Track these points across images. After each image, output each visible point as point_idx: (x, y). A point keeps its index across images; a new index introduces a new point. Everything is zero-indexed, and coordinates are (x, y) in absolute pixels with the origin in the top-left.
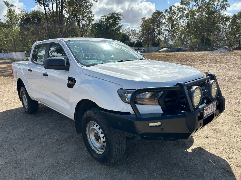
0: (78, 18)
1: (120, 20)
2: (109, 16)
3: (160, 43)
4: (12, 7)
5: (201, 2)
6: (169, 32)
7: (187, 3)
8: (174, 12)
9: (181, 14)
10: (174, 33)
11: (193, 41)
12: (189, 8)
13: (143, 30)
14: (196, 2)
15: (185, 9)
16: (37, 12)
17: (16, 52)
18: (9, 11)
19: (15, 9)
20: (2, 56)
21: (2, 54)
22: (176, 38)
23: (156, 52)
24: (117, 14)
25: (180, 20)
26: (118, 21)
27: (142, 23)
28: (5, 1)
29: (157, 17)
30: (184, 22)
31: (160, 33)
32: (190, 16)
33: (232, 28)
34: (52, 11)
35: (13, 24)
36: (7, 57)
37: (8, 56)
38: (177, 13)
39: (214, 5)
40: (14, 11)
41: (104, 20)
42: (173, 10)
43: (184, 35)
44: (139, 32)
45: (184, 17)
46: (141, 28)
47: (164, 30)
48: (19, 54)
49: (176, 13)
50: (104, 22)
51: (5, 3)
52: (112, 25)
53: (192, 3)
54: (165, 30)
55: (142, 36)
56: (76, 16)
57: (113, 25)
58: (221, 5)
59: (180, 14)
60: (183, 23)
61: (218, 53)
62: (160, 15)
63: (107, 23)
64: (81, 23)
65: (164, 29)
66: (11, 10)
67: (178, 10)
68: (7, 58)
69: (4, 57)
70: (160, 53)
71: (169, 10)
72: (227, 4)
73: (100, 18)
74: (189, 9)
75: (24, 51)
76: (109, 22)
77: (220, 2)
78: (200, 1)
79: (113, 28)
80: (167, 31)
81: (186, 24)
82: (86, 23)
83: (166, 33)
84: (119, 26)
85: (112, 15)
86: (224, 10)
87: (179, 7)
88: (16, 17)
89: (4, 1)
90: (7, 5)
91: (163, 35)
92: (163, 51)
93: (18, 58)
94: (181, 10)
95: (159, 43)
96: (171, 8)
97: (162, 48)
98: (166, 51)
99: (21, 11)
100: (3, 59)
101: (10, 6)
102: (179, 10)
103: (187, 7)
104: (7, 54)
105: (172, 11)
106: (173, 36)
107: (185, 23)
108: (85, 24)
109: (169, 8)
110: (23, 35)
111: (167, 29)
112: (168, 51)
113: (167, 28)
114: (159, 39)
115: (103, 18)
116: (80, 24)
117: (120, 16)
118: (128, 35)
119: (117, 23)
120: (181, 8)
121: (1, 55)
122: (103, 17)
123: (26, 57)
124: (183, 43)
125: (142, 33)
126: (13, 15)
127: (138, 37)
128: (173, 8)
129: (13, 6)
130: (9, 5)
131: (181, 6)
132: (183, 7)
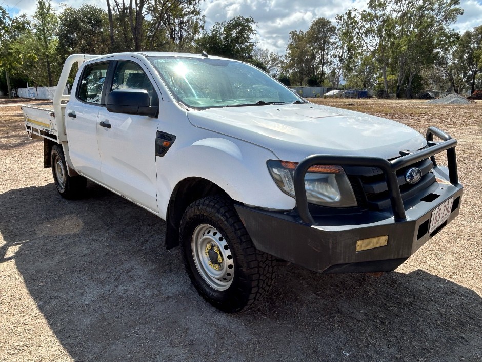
0: (172, 24)
1: (251, 30)
2: (231, 23)
3: (323, 81)
5: (408, 4)
6: (341, 60)
7: (380, 5)
8: (357, 23)
9: (369, 25)
10: (350, 63)
11: (388, 78)
12: (384, 15)
13: (291, 55)
14: (397, 4)
15: (377, 17)
16: (92, 8)
17: (51, 85)
18: (39, 6)
20: (27, 92)
21: (26, 89)
22: (354, 73)
23: (319, 97)
24: (247, 20)
25: (366, 36)
26: (248, 33)
27: (290, 42)
29: (319, 31)
30: (374, 41)
31: (324, 62)
32: (386, 30)
33: (460, 59)
34: (121, 5)
35: (48, 31)
36: (34, 96)
37: (36, 95)
38: (360, 23)
39: (432, 10)
40: (49, 5)
41: (222, 31)
42: (353, 18)
43: (370, 68)
44: (284, 58)
45: (373, 31)
46: (288, 52)
47: (331, 57)
49: (358, 23)
50: (222, 34)
52: (236, 40)
53: (391, 5)
54: (335, 56)
55: (291, 66)
56: (169, 21)
57: (238, 42)
59: (367, 26)
60: (371, 44)
62: (325, 28)
63: (226, 37)
64: (176, 36)
65: (332, 54)
66: (44, 4)
67: (362, 18)
68: (34, 98)
69: (29, 96)
70: (326, 100)
71: (346, 17)
72: (456, 10)
73: (214, 27)
74: (385, 17)
76: (231, 34)
77: (443, 4)
78: (407, 2)
79: (237, 47)
80: (338, 58)
81: (377, 45)
82: (186, 34)
83: (337, 62)
84: (248, 44)
85: (236, 21)
86: (451, 20)
87: (365, 13)
88: (52, 18)
91: (330, 64)
92: (331, 97)
94: (369, 18)
95: (321, 81)
96: (349, 13)
97: (328, 90)
98: (337, 96)
99: (64, 8)
100: (29, 99)
102: (364, 18)
103: (380, 14)
104: (35, 89)
105: (351, 19)
106: (348, 68)
107: (375, 44)
108: (184, 36)
109: (346, 13)
110: (66, 54)
111: (337, 53)
112: (341, 95)
114: (323, 73)
115: (220, 28)
117: (252, 25)
118: (265, 62)
119: (245, 38)
120: (369, 14)
121: (25, 92)
122: (219, 26)
124: (366, 83)
125: (290, 61)
126: (47, 13)
127: (282, 67)
128: (353, 15)
131: (368, 10)
132: (373, 12)
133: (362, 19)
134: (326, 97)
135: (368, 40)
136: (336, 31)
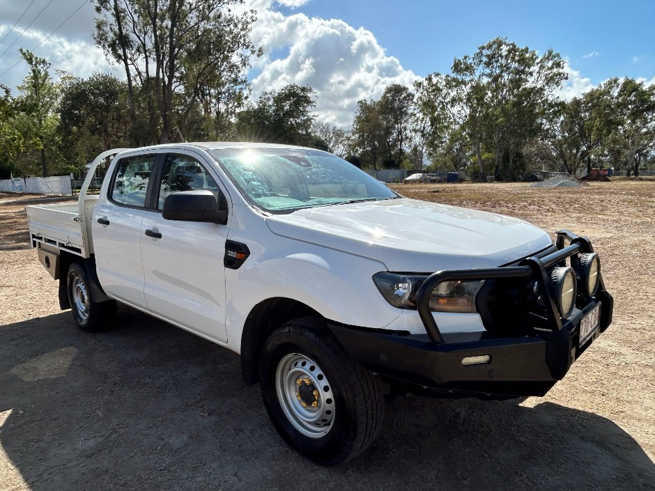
1: (309, 102)
2: (283, 93)
3: (402, 161)
4: (42, 65)
6: (423, 136)
7: (467, 69)
8: (439, 90)
9: (455, 93)
10: (435, 139)
11: (483, 157)
12: (472, 80)
13: (360, 130)
15: (464, 83)
16: (105, 77)
17: (45, 175)
18: (32, 74)
19: (48, 70)
20: (10, 185)
21: (10, 181)
22: (440, 150)
23: (397, 182)
24: (303, 89)
25: (452, 106)
26: (305, 105)
27: (358, 114)
28: (24, 50)
29: (394, 100)
30: (463, 112)
31: (402, 138)
33: (570, 131)
34: (144, 75)
35: (43, 106)
36: (21, 190)
37: (24, 188)
38: (444, 90)
39: (531, 75)
40: (46, 75)
41: (271, 103)
42: (436, 85)
43: (460, 144)
44: (351, 134)
45: (461, 100)
46: (355, 126)
47: (411, 131)
48: (53, 181)
49: (441, 90)
50: (271, 107)
51: (24, 54)
52: (289, 114)
53: (480, 68)
54: (415, 131)
55: (361, 144)
56: (203, 92)
57: (292, 116)
58: (547, 75)
59: (452, 94)
60: (459, 116)
61: (555, 188)
62: (401, 96)
63: (277, 110)
64: (213, 109)
65: (411, 128)
66: (39, 72)
67: (447, 84)
68: (21, 192)
69: (13, 190)
70: (407, 186)
71: (425, 83)
72: (560, 74)
73: (260, 98)
74: (473, 83)
75: (69, 174)
76: (283, 107)
79: (291, 122)
80: (419, 134)
81: (466, 117)
82: (225, 108)
83: (418, 139)
84: (306, 118)
85: (290, 90)
86: (555, 86)
87: (449, 78)
88: (50, 89)
89: (21, 50)
90: (28, 60)
91: (410, 141)
92: (414, 181)
93: (51, 193)
94: (454, 84)
95: (400, 162)
96: (430, 79)
97: (410, 173)
98: (420, 181)
99: (62, 76)
100: (12, 193)
101: (37, 62)
102: (449, 85)
103: (468, 79)
104: (22, 180)
105: (433, 85)
106: (431, 144)
107: (464, 115)
108: (223, 110)
109: (426, 79)
110: (68, 135)
111: (418, 128)
112: (425, 179)
113: (419, 126)
114: (401, 152)
115: (269, 99)
116: (211, 111)
117: (309, 95)
118: (326, 140)
119: (301, 111)
120: (454, 80)
121: (7, 184)
122: (267, 96)
123: (73, 188)
124: (457, 163)
125: (359, 138)
126: (42, 84)
127: (350, 145)
128: (435, 80)
129: (44, 62)
130: (34, 59)
131: (454, 75)
132: (459, 77)
133: (446, 86)
134: (406, 182)
135: (455, 110)
136: (415, 100)
